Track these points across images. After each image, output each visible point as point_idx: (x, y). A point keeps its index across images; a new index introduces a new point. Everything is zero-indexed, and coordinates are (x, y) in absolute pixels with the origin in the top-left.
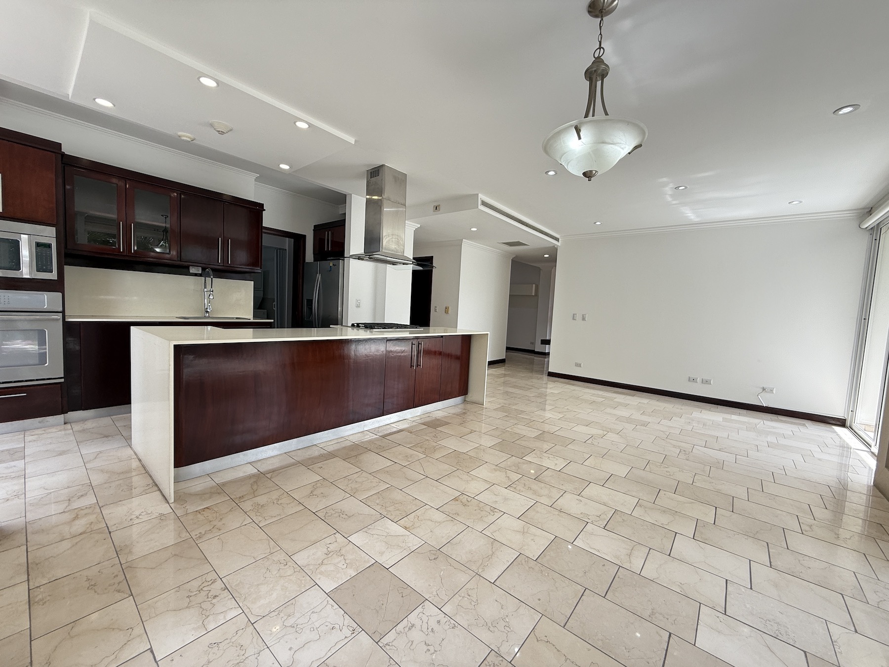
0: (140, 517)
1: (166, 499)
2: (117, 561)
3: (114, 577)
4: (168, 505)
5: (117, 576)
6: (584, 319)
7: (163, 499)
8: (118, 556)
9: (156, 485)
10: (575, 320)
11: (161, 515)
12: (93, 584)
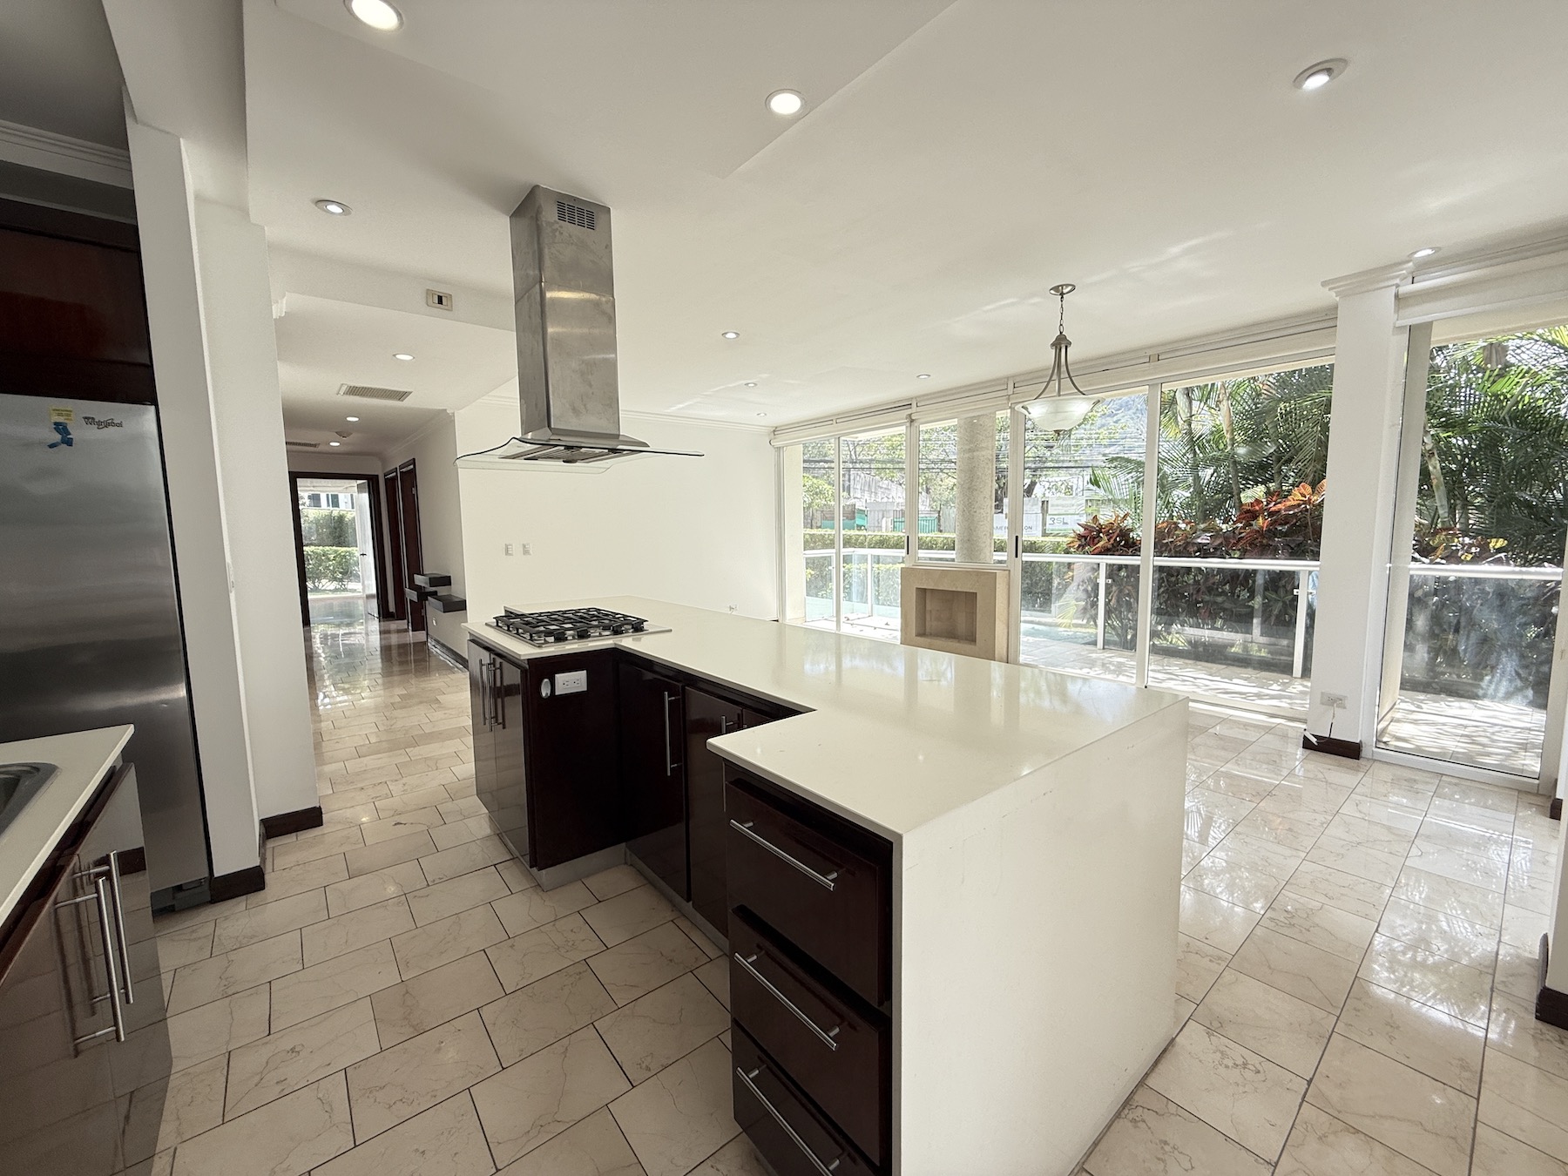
0: (1240, 1061)
1: (1165, 1051)
2: (1340, 1028)
3: (1359, 1011)
4: (1177, 1039)
5: (1355, 1009)
6: (526, 552)
7: (1168, 1056)
8: (1333, 1031)
9: (1127, 1102)
10: (511, 555)
11: (1210, 1031)
12: (1389, 1027)
